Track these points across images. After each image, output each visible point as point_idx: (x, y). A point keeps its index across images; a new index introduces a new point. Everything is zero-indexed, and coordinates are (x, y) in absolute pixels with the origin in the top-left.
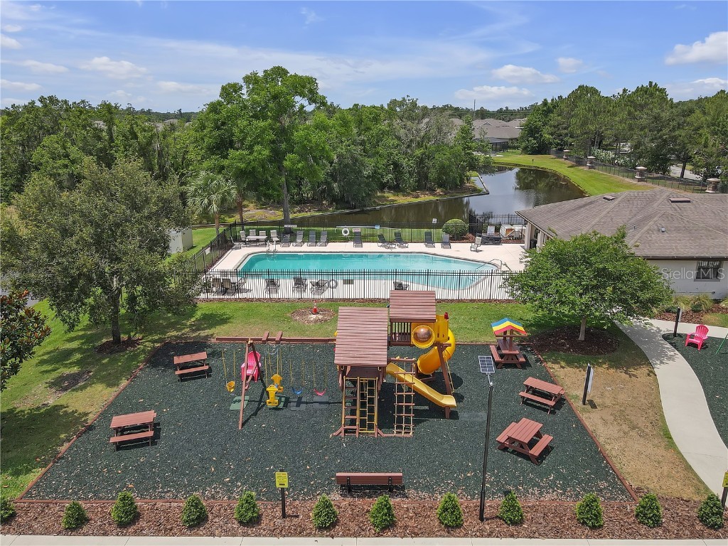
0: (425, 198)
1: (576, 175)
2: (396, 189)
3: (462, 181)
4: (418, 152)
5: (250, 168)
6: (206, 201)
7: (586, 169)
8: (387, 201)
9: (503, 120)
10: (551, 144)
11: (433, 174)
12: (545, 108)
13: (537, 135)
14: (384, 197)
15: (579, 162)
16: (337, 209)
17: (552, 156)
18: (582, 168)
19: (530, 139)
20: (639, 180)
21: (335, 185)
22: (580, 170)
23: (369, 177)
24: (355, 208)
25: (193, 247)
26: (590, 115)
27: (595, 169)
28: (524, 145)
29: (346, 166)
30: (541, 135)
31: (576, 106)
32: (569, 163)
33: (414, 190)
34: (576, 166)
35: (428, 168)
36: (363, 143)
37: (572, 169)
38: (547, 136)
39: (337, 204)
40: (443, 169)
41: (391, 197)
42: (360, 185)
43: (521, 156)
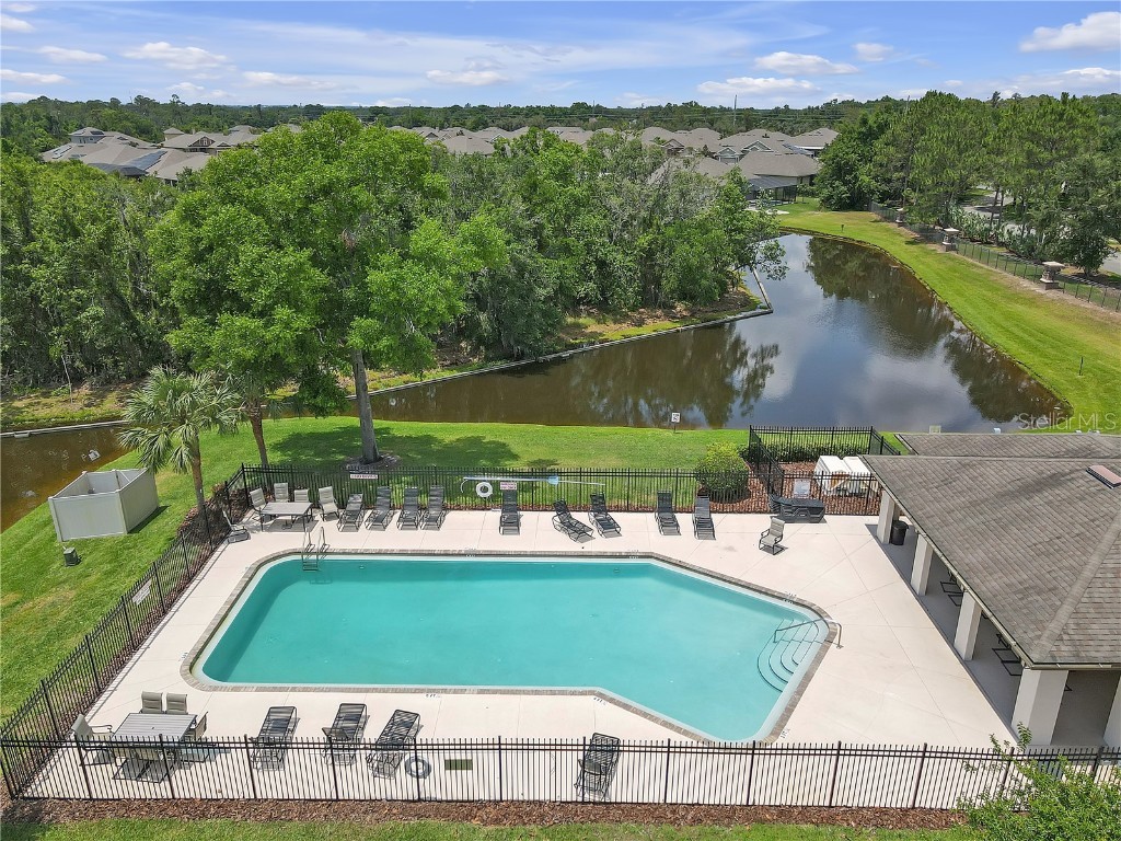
0: (656, 326)
1: (923, 263)
2: (604, 306)
3: (724, 288)
4: (643, 240)
5: (267, 356)
6: (160, 443)
7: (940, 250)
8: (584, 335)
9: (782, 130)
10: (873, 192)
11: (670, 282)
12: (863, 130)
13: (848, 177)
14: (578, 326)
15: (927, 236)
16: (488, 359)
17: (873, 216)
18: (932, 247)
19: (837, 183)
20: (1049, 287)
21: (483, 317)
22: (928, 253)
23: (548, 299)
24: (522, 359)
25: (158, 511)
26: (950, 153)
27: (956, 250)
28: (826, 192)
29: (504, 281)
30: (856, 178)
31: (923, 132)
32: (906, 232)
33: (634, 308)
34: (922, 241)
35: (662, 268)
36: (537, 231)
37: (913, 248)
38: (867, 179)
39: (487, 349)
40: (689, 274)
41: (593, 327)
42: (530, 315)
43: (819, 214)
